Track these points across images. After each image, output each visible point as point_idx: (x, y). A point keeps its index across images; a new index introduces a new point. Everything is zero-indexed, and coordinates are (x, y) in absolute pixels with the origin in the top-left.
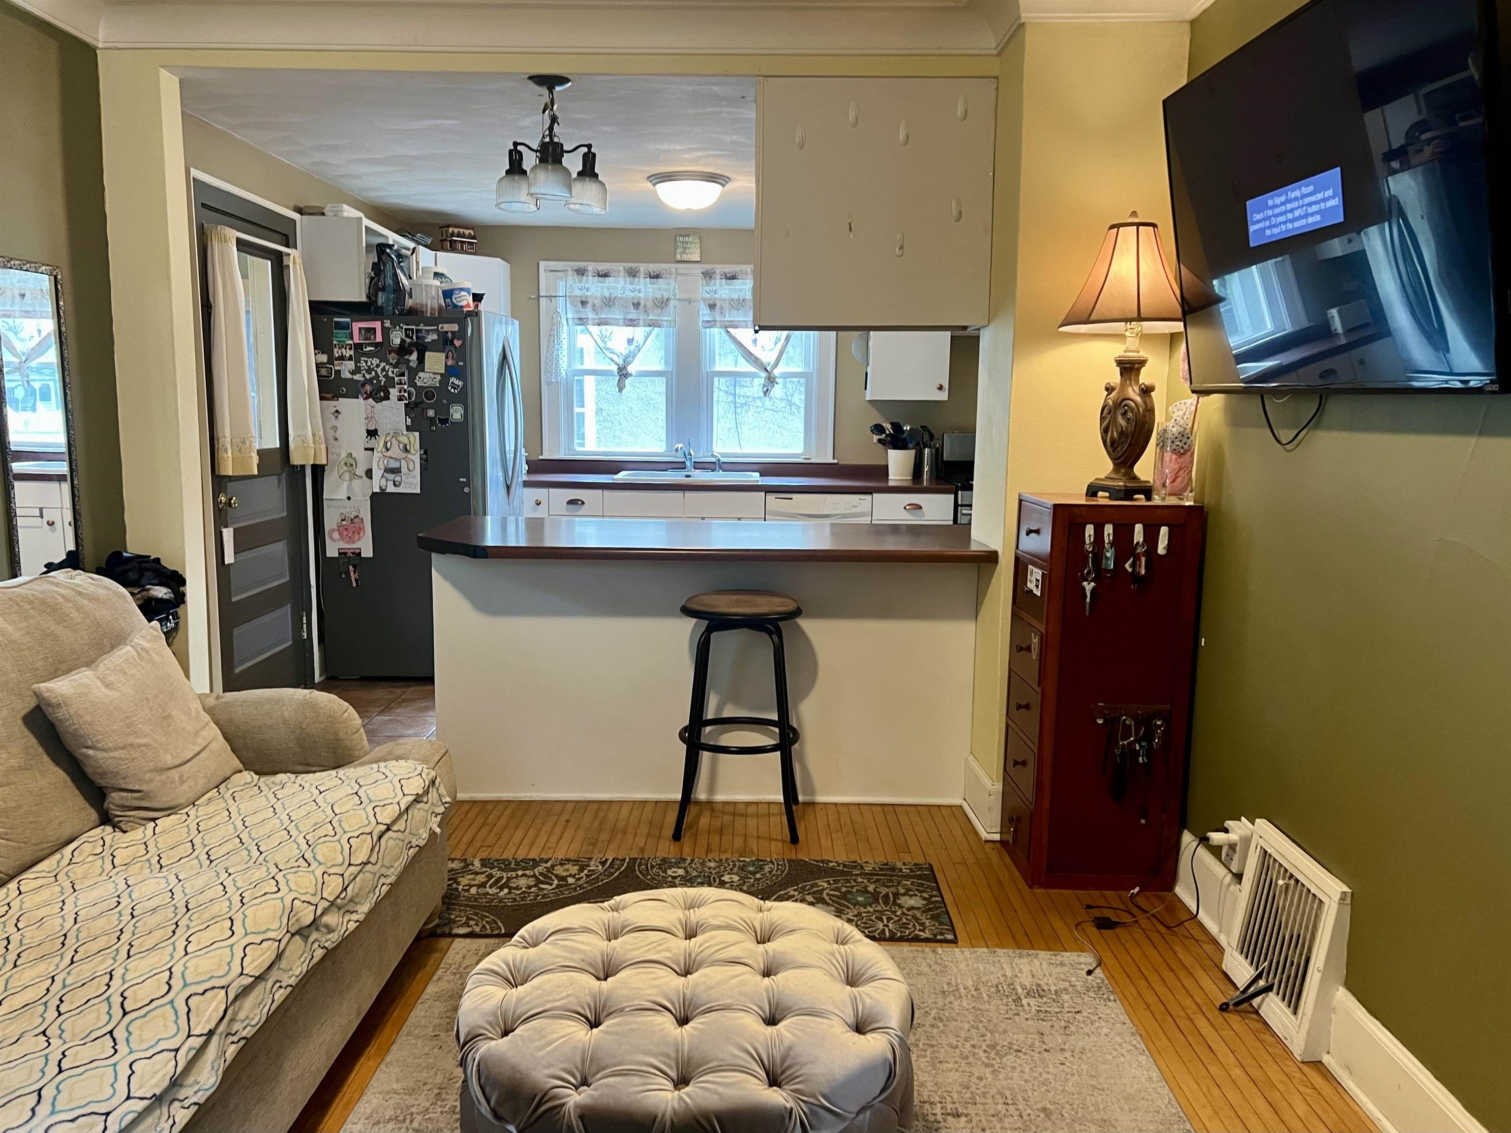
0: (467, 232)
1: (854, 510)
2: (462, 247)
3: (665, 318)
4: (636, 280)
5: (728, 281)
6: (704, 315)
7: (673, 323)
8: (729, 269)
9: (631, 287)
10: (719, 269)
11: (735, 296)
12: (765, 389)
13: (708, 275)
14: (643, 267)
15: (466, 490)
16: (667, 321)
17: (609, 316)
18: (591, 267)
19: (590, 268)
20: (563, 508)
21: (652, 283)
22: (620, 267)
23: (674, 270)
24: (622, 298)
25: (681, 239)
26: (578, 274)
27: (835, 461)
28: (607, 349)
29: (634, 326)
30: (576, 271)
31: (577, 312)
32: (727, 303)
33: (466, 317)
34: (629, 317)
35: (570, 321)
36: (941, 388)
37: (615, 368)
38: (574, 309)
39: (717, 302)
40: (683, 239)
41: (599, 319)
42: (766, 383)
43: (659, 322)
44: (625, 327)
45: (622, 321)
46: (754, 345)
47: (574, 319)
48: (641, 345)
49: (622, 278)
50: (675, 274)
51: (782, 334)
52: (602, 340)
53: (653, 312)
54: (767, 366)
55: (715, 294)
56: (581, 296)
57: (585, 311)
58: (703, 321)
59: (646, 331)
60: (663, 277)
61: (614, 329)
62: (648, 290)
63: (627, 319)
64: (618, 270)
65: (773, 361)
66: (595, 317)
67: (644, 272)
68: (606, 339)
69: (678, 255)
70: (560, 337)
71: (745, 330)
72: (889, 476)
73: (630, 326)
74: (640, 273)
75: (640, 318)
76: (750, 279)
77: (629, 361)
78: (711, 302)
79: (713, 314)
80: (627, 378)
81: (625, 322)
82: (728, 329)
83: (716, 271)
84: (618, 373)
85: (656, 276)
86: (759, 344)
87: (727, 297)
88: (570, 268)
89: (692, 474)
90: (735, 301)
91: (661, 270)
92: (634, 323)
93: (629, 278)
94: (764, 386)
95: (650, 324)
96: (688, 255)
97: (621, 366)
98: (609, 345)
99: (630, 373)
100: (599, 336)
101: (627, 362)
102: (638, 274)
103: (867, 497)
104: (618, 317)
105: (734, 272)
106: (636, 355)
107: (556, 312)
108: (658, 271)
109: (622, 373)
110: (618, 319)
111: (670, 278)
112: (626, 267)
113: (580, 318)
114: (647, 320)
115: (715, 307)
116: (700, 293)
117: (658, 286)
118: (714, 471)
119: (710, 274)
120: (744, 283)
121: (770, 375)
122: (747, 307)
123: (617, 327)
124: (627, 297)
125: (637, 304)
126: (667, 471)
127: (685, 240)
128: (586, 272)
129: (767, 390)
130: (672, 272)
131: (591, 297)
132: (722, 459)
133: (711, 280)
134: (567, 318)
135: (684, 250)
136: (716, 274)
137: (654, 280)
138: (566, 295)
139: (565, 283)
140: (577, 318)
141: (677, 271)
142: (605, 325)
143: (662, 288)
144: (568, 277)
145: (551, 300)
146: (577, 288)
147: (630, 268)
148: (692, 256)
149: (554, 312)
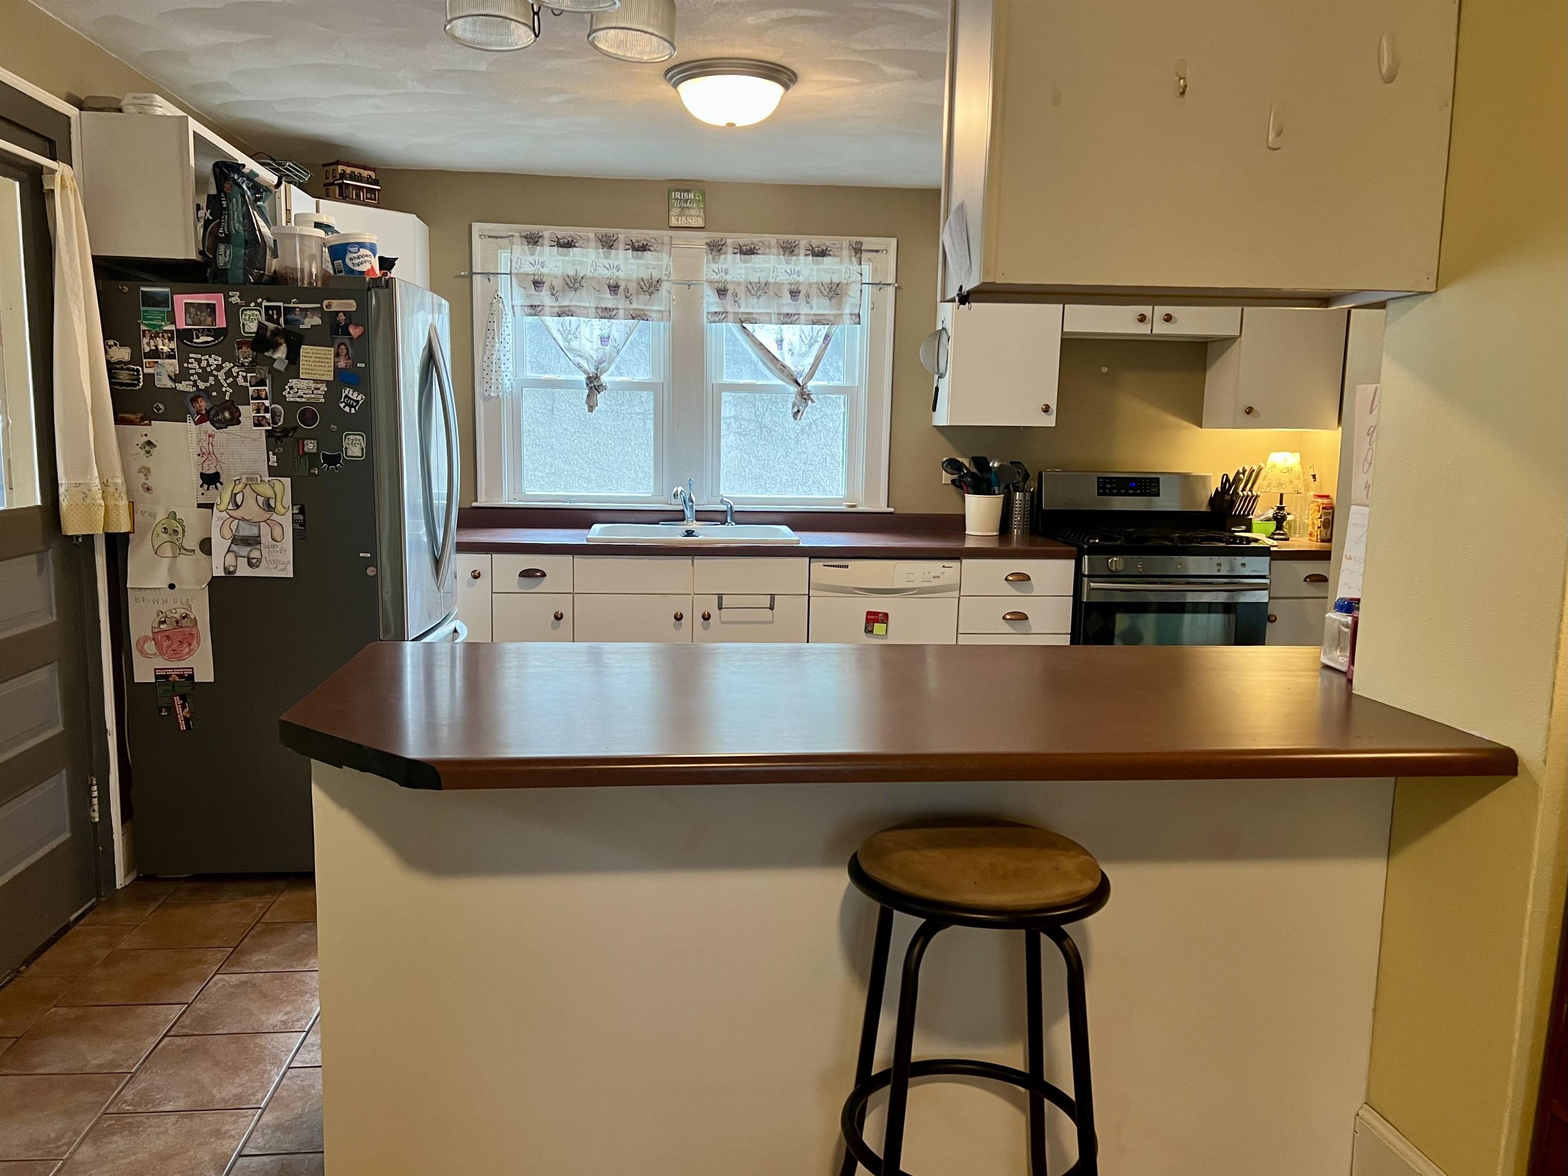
0: (365, 173)
1: (935, 583)
2: (358, 196)
3: (655, 308)
4: (613, 252)
5: (743, 256)
6: (711, 304)
7: (666, 314)
8: (746, 239)
9: (606, 262)
10: (731, 239)
11: (754, 278)
12: (796, 410)
13: (716, 248)
14: (623, 235)
15: (371, 571)
16: (659, 311)
17: (574, 303)
18: (548, 232)
19: (546, 234)
20: (513, 581)
21: (636, 258)
22: (590, 233)
23: (666, 240)
24: (592, 278)
25: (678, 195)
26: (529, 243)
27: (891, 510)
28: (571, 350)
29: (610, 318)
30: (526, 237)
31: (528, 296)
32: (743, 288)
33: (369, 289)
34: (604, 305)
35: (518, 310)
36: (1046, 409)
37: (583, 377)
38: (523, 293)
39: (729, 286)
40: (681, 196)
41: (559, 307)
42: (797, 402)
43: (646, 312)
44: (598, 320)
45: (593, 310)
46: (779, 347)
47: (523, 308)
48: (621, 345)
49: (593, 249)
50: (669, 246)
51: (820, 333)
52: (563, 337)
53: (637, 298)
54: (798, 376)
55: (726, 274)
56: (533, 274)
57: (540, 296)
58: (708, 313)
59: (627, 325)
60: (651, 248)
61: (582, 322)
62: (630, 267)
63: (600, 308)
64: (586, 238)
65: (807, 370)
66: (554, 305)
67: (625, 241)
68: (569, 336)
69: (673, 217)
70: (503, 332)
71: (768, 326)
72: (966, 533)
73: (604, 318)
74: (618, 242)
75: (620, 307)
76: (774, 255)
77: (603, 368)
78: (720, 285)
79: (722, 303)
80: (599, 393)
81: (597, 312)
82: (744, 325)
83: (728, 242)
84: (587, 385)
85: (641, 248)
86: (786, 346)
87: (741, 279)
88: (518, 234)
89: (693, 531)
90: (754, 285)
91: (648, 239)
92: (611, 313)
93: (603, 249)
94: (794, 405)
95: (634, 316)
96: (686, 219)
97: (591, 375)
98: (575, 344)
99: (604, 385)
100: (558, 332)
101: (599, 370)
102: (615, 244)
103: (955, 564)
104: (587, 305)
105: (752, 243)
106: (612, 359)
107: (498, 296)
108: (644, 240)
109: (592, 385)
110: (587, 308)
111: (661, 251)
112: (598, 233)
113: (531, 306)
114: (630, 309)
115: (726, 294)
116: (705, 273)
117: (645, 262)
118: (725, 524)
119: (719, 245)
120: (767, 259)
121: (803, 389)
122: (771, 293)
123: (586, 320)
124: (600, 276)
125: (615, 287)
126: (658, 524)
127: (682, 198)
128: (540, 239)
129: (798, 411)
130: (665, 243)
131: (548, 275)
132: (735, 506)
133: (720, 254)
134: (513, 307)
135: (681, 212)
136: (726, 246)
137: (639, 252)
138: (511, 272)
139: (509, 254)
140: (528, 306)
141: (671, 240)
142: (568, 316)
143: (651, 265)
144: (515, 246)
145: (489, 279)
146: (527, 263)
147: (604, 234)
148: (692, 219)
149: (494, 296)
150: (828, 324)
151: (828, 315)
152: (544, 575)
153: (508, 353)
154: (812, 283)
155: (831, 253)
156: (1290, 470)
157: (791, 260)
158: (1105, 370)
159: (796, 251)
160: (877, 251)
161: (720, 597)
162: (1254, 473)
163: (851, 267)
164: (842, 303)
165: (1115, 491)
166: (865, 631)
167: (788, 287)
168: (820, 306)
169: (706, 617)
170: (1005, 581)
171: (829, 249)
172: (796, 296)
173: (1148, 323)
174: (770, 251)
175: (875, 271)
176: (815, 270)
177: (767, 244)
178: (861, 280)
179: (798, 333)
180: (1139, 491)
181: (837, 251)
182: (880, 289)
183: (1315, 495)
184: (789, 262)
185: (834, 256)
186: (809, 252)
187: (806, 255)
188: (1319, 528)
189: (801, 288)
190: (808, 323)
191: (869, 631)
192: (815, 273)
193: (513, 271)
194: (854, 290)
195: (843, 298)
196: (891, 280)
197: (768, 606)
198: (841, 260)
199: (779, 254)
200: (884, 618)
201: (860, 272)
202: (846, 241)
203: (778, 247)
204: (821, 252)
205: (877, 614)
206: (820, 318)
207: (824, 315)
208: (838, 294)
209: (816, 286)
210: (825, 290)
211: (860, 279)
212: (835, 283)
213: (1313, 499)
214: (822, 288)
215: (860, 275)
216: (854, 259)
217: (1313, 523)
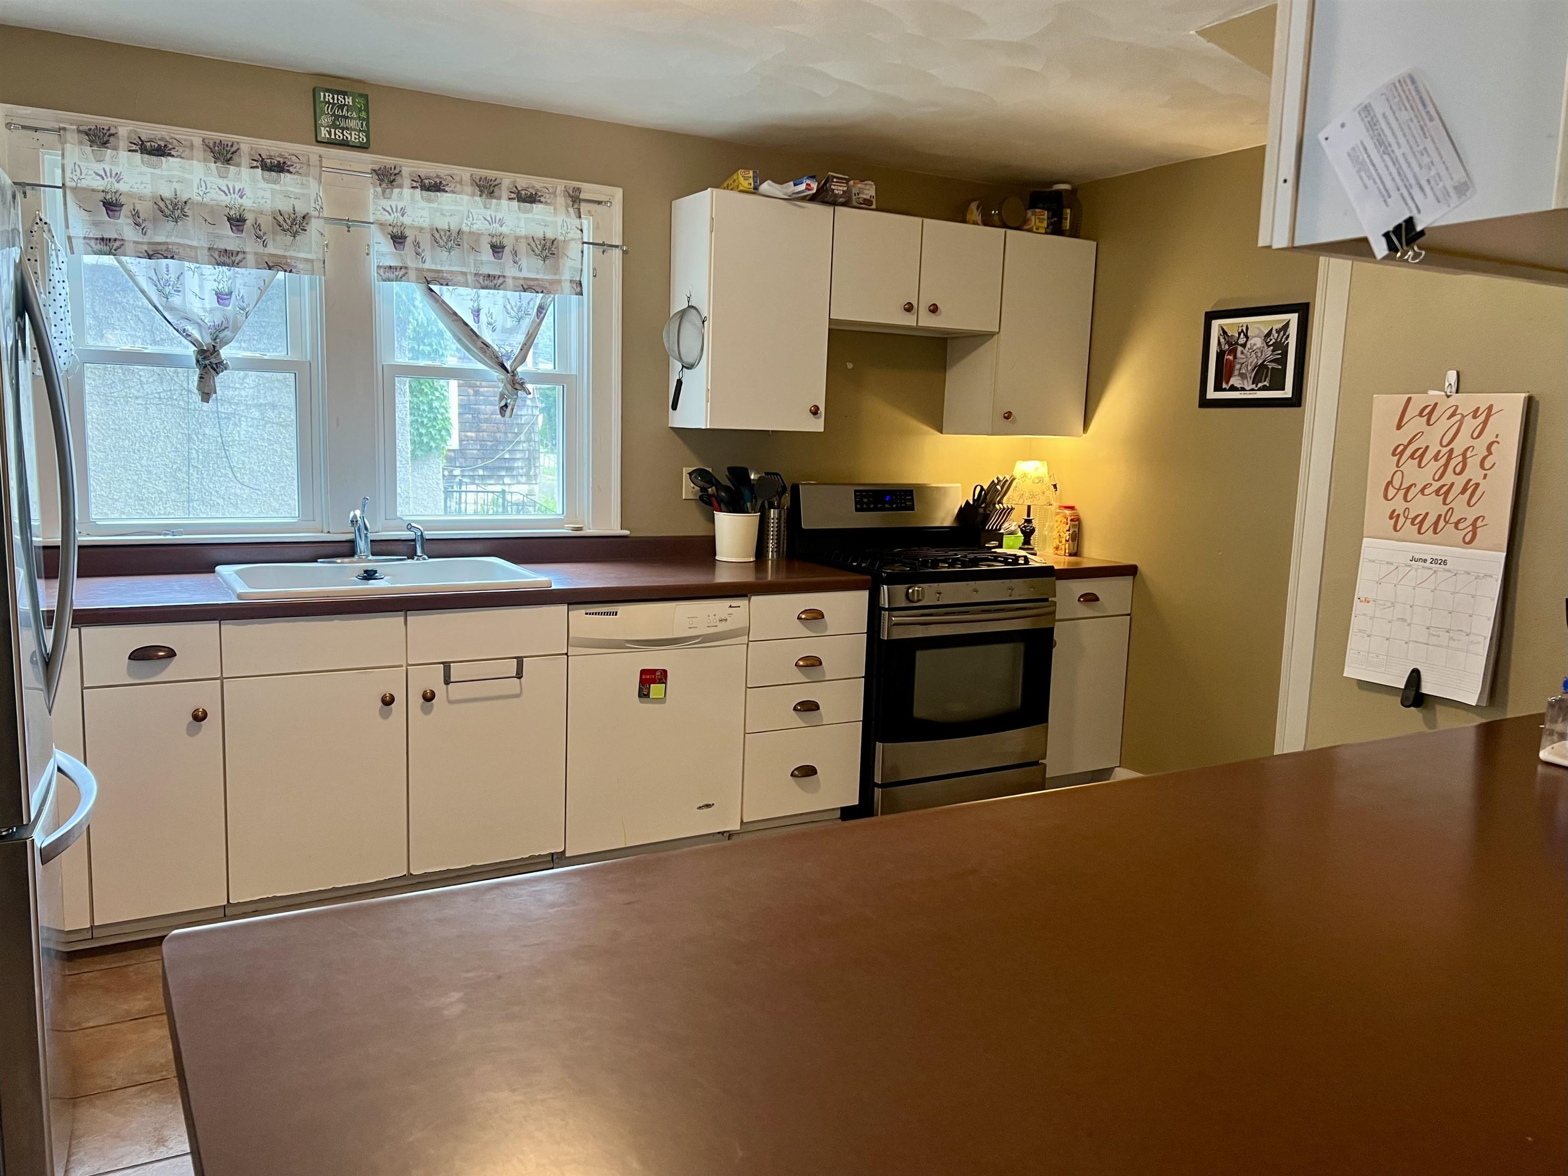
1: (722, 627)
3: (302, 255)
4: (232, 168)
5: (426, 193)
6: (383, 255)
7: (318, 266)
8: (429, 169)
9: (222, 183)
10: (409, 167)
11: (442, 224)
12: (503, 403)
13: (387, 178)
14: (247, 145)
16: (307, 260)
17: (173, 239)
18: (124, 128)
19: (121, 131)
20: (118, 668)
21: (268, 181)
22: (196, 137)
23: (314, 159)
24: (202, 205)
25: (329, 97)
26: (92, 143)
27: (626, 532)
28: (172, 309)
29: (233, 264)
30: (86, 133)
31: (96, 224)
32: (429, 235)
34: (222, 245)
35: (78, 244)
37: (191, 350)
38: (88, 219)
39: (408, 232)
40: (333, 98)
41: (149, 243)
42: (507, 392)
43: (289, 261)
44: (211, 266)
45: (206, 252)
46: (476, 319)
47: (87, 241)
48: (251, 307)
49: (199, 161)
50: (318, 169)
51: (531, 304)
52: (158, 290)
53: (274, 240)
54: (504, 360)
55: (403, 215)
56: (103, 192)
57: (116, 224)
58: (379, 267)
59: (260, 277)
60: (291, 169)
61: (186, 269)
62: (261, 193)
63: (216, 249)
64: (188, 144)
65: (517, 351)
66: (141, 240)
67: (250, 154)
68: (167, 290)
69: (322, 129)
70: (52, 278)
71: (462, 290)
72: (717, 558)
73: (224, 264)
74: (240, 156)
75: (247, 250)
76: (468, 195)
77: (224, 338)
78: (395, 230)
79: (401, 255)
80: (218, 373)
81: (211, 256)
82: (432, 287)
83: (403, 172)
84: (198, 361)
85: (277, 167)
86: (483, 318)
87: (426, 224)
88: (75, 127)
89: (376, 572)
90: (442, 234)
91: (286, 155)
92: (233, 259)
93: (215, 163)
94: (502, 397)
95: (271, 264)
96: (342, 133)
97: (205, 348)
98: (176, 300)
99: (225, 362)
100: (150, 281)
101: (218, 340)
102: (235, 157)
103: (742, 603)
104: (195, 243)
105: (438, 176)
106: (239, 325)
107: (41, 220)
108: (281, 156)
109: (207, 362)
110: (196, 248)
111: (307, 175)
112: (209, 138)
113: (102, 239)
114: (264, 255)
115: (405, 242)
116: (371, 211)
117: (283, 188)
118: (413, 559)
119: (391, 174)
120: (458, 200)
121: (514, 375)
122: (466, 246)
123: (193, 266)
124: (215, 203)
125: (238, 221)
126: (317, 562)
127: (336, 102)
128: (112, 139)
129: (506, 406)
130: (311, 164)
131: (130, 195)
132: (426, 532)
133: (393, 187)
134: (70, 238)
135: (334, 122)
136: (401, 176)
137: (273, 174)
138: (63, 184)
139: (60, 158)
140: (97, 239)
141: (321, 161)
142: (166, 258)
143: (292, 192)
144: (68, 146)
145: (25, 193)
146: (91, 172)
147: (218, 142)
148: (351, 134)
149: (35, 218)
150: (542, 292)
151: (542, 280)
152: (171, 654)
153: (62, 310)
154: (520, 237)
155: (542, 199)
156: (1041, 480)
157: (491, 204)
158: (850, 366)
159: (496, 194)
160: (599, 203)
161: (447, 666)
162: (1008, 483)
163: (567, 220)
164: (559, 265)
165: (872, 506)
166: (640, 696)
167: (489, 239)
168: (531, 268)
169: (429, 697)
170: (798, 621)
171: (540, 194)
172: (498, 252)
173: (913, 314)
174: (463, 189)
175: (597, 227)
176: (523, 219)
177: (457, 179)
178: (582, 238)
179: (500, 301)
180: (894, 506)
181: (550, 197)
182: (603, 252)
183: (1060, 507)
184: (488, 206)
185: (546, 203)
186: (513, 196)
187: (509, 199)
188: (1066, 541)
189: (505, 242)
190: (517, 289)
191: (644, 695)
192: (522, 224)
193: (68, 184)
194: (573, 250)
195: (560, 260)
196: (618, 242)
197: (515, 675)
198: (555, 209)
199: (473, 195)
200: (660, 676)
201: (579, 227)
202: (561, 185)
203: (472, 185)
204: (529, 197)
205: (653, 672)
206: (532, 283)
207: (537, 279)
208: (554, 254)
209: (525, 240)
210: (537, 247)
211: (579, 236)
212: (550, 239)
213: (1058, 511)
214: (533, 245)
215: (580, 232)
216: (571, 210)
217: (1060, 535)
